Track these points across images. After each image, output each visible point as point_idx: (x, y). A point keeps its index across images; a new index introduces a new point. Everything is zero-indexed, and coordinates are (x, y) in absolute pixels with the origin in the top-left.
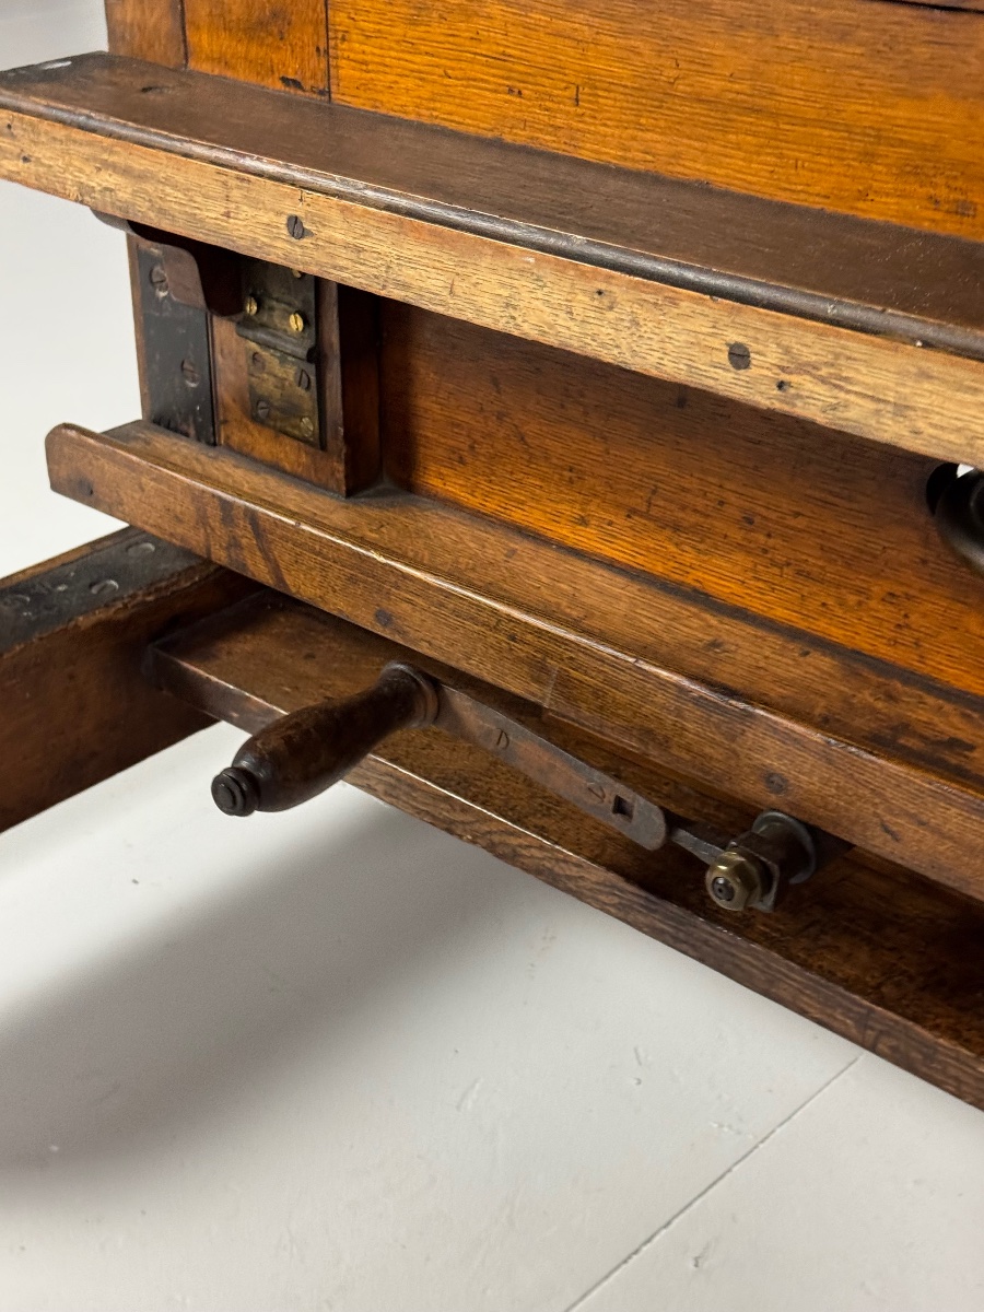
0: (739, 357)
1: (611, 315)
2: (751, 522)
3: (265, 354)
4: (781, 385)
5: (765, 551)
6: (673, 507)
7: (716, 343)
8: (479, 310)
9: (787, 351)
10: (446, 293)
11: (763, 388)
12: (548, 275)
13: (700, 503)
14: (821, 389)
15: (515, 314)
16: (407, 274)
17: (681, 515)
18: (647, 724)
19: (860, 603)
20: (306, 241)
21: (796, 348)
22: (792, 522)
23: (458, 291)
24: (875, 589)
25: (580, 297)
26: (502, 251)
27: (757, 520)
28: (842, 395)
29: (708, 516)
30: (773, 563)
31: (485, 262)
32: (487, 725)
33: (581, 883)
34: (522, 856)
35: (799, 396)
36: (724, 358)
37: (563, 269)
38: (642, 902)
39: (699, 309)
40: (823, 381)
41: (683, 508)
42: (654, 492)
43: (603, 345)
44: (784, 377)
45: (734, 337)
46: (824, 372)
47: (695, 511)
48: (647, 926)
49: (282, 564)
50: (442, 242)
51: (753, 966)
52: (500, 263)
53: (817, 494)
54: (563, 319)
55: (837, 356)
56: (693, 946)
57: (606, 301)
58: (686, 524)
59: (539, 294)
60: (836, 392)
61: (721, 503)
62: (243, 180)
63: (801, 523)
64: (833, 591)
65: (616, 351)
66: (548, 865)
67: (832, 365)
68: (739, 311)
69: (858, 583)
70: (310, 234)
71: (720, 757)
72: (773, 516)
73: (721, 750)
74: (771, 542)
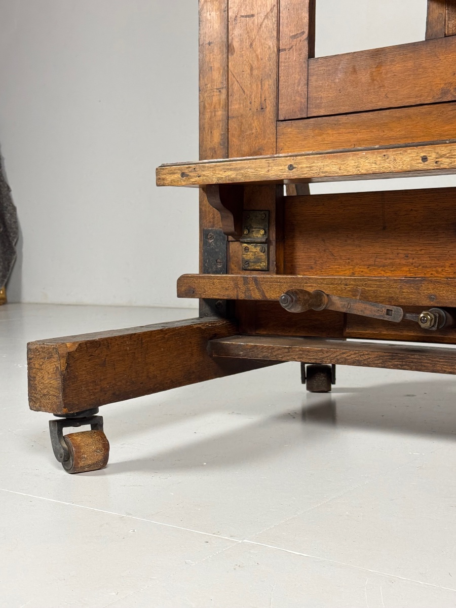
0: (424, 159)
1: (387, 160)
2: (407, 257)
3: (249, 246)
4: (436, 162)
5: (412, 264)
6: (382, 260)
7: (418, 158)
8: (349, 171)
9: (437, 153)
10: (338, 170)
11: (431, 165)
12: (369, 155)
13: (391, 256)
14: (448, 160)
15: (359, 169)
16: (326, 169)
17: (385, 261)
18: (391, 295)
19: (442, 270)
20: (294, 170)
21: (440, 152)
22: (420, 253)
23: (341, 168)
24: (447, 264)
25: (379, 158)
26: (355, 155)
27: (409, 255)
28: (453, 159)
29: (394, 259)
30: (415, 267)
31: (351, 158)
32: (343, 303)
33: (369, 360)
34: (348, 359)
35: (441, 164)
36: (421, 161)
37: (373, 153)
38: (390, 357)
39: (413, 151)
40: (447, 158)
41: (386, 259)
42: (376, 258)
43: (386, 169)
44: (437, 160)
45: (422, 155)
46: (448, 155)
47: (390, 259)
48: (392, 365)
49: (265, 291)
50: (336, 157)
51: (428, 363)
52: (355, 158)
53: (428, 242)
54: (374, 165)
55: (451, 150)
56: (408, 365)
57: (386, 157)
58: (387, 264)
59: (367, 161)
60: (451, 159)
61: (398, 254)
62: (274, 160)
63: (423, 252)
64: (434, 269)
65: (389, 169)
66: (357, 359)
67: (450, 153)
68: (424, 148)
69: (442, 264)
70: (295, 167)
71: (415, 297)
72: (414, 252)
73: (414, 294)
74: (414, 261)
